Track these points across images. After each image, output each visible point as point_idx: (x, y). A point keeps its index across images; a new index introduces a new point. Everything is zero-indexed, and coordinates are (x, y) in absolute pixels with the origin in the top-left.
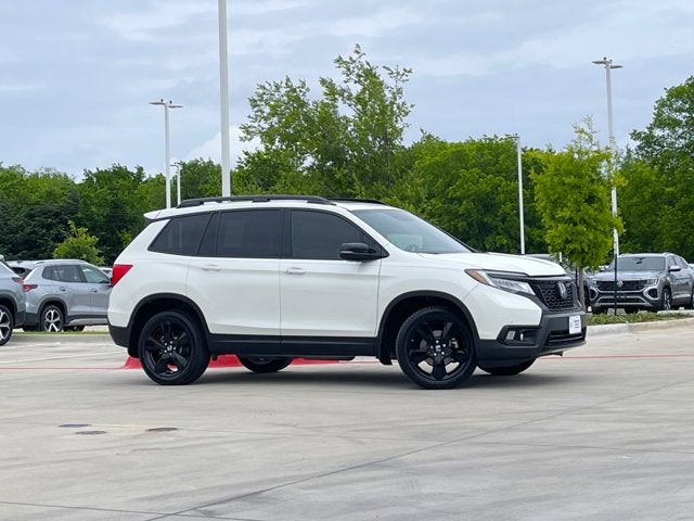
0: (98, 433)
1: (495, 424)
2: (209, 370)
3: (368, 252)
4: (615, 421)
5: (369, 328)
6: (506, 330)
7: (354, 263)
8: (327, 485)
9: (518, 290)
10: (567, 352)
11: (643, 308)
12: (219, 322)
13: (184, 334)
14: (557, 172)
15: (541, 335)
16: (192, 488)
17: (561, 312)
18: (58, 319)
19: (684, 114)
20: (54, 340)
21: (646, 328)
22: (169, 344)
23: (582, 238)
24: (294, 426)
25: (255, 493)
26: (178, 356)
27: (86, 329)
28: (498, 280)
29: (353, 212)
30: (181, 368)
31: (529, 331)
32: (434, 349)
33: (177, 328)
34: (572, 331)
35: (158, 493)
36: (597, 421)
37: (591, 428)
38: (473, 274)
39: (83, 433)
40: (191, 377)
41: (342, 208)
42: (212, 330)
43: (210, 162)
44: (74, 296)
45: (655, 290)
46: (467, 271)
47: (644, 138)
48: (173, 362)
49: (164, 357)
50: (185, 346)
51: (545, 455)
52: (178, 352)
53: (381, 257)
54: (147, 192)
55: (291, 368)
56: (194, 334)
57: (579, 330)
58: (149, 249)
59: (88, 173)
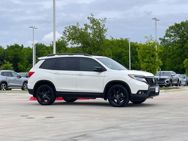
0: (32, 118)
1: (141, 117)
2: (56, 101)
3: (101, 69)
4: (173, 116)
5: (101, 90)
6: (139, 91)
7: (97, 72)
8: (103, 133)
9: (142, 80)
10: (154, 97)
11: (164, 86)
12: (59, 88)
13: (49, 91)
14: (144, 49)
15: (148, 93)
16: (66, 133)
17: (154, 86)
18: (5, 87)
19: (173, 33)
20: (5, 93)
21: (169, 91)
22: (45, 94)
23: (151, 67)
24: (86, 117)
25: (85, 135)
26: (48, 97)
27: (12, 89)
28: (137, 77)
29: (97, 58)
30: (48, 100)
31: (145, 91)
32: (117, 96)
33: (47, 90)
34: (156, 92)
35: (58, 134)
36: (168, 116)
37: (167, 118)
38: (130, 76)
39: (28, 118)
40: (51, 103)
41: (93, 57)
42: (57, 90)
43: (41, 44)
44: (10, 80)
45: (168, 81)
46: (128, 75)
47: (163, 40)
48: (46, 99)
49: (43, 97)
50: (49, 94)
51: (159, 125)
52: (47, 96)
53: (105, 71)
54: (24, 52)
55: (77, 101)
56: (52, 91)
57: (158, 92)
58: (39, 68)
59: (8, 46)
